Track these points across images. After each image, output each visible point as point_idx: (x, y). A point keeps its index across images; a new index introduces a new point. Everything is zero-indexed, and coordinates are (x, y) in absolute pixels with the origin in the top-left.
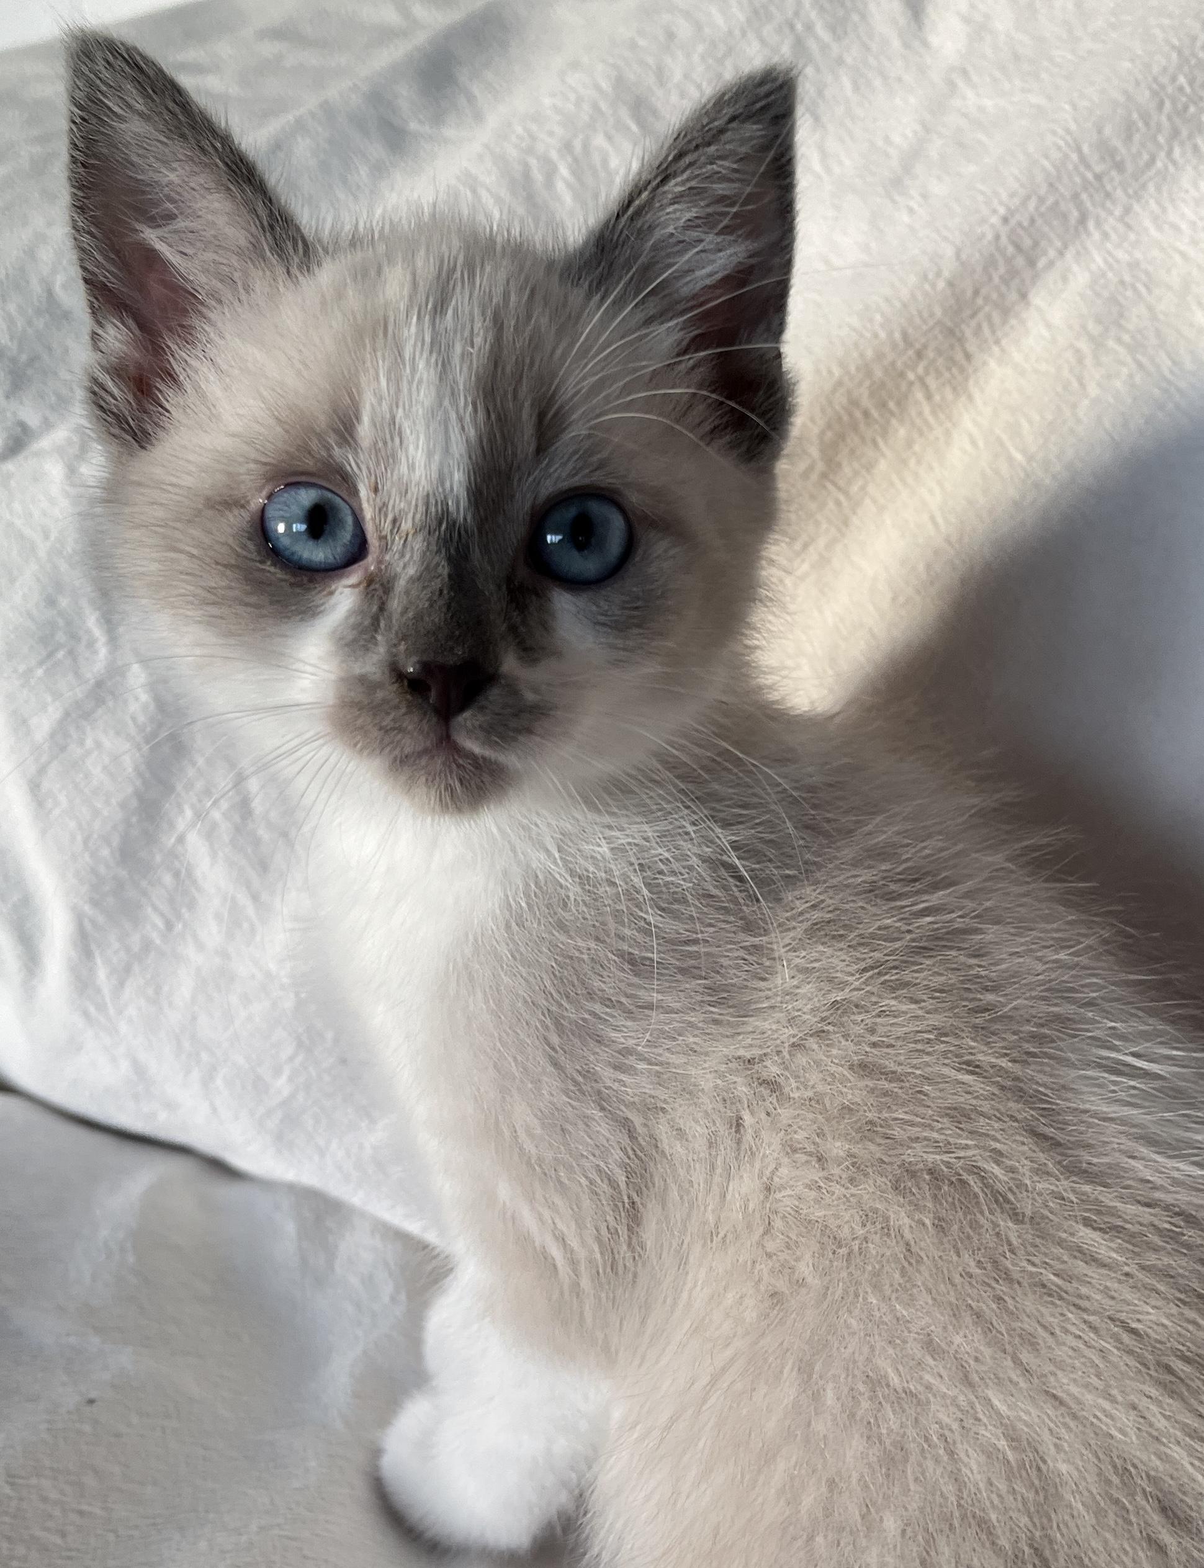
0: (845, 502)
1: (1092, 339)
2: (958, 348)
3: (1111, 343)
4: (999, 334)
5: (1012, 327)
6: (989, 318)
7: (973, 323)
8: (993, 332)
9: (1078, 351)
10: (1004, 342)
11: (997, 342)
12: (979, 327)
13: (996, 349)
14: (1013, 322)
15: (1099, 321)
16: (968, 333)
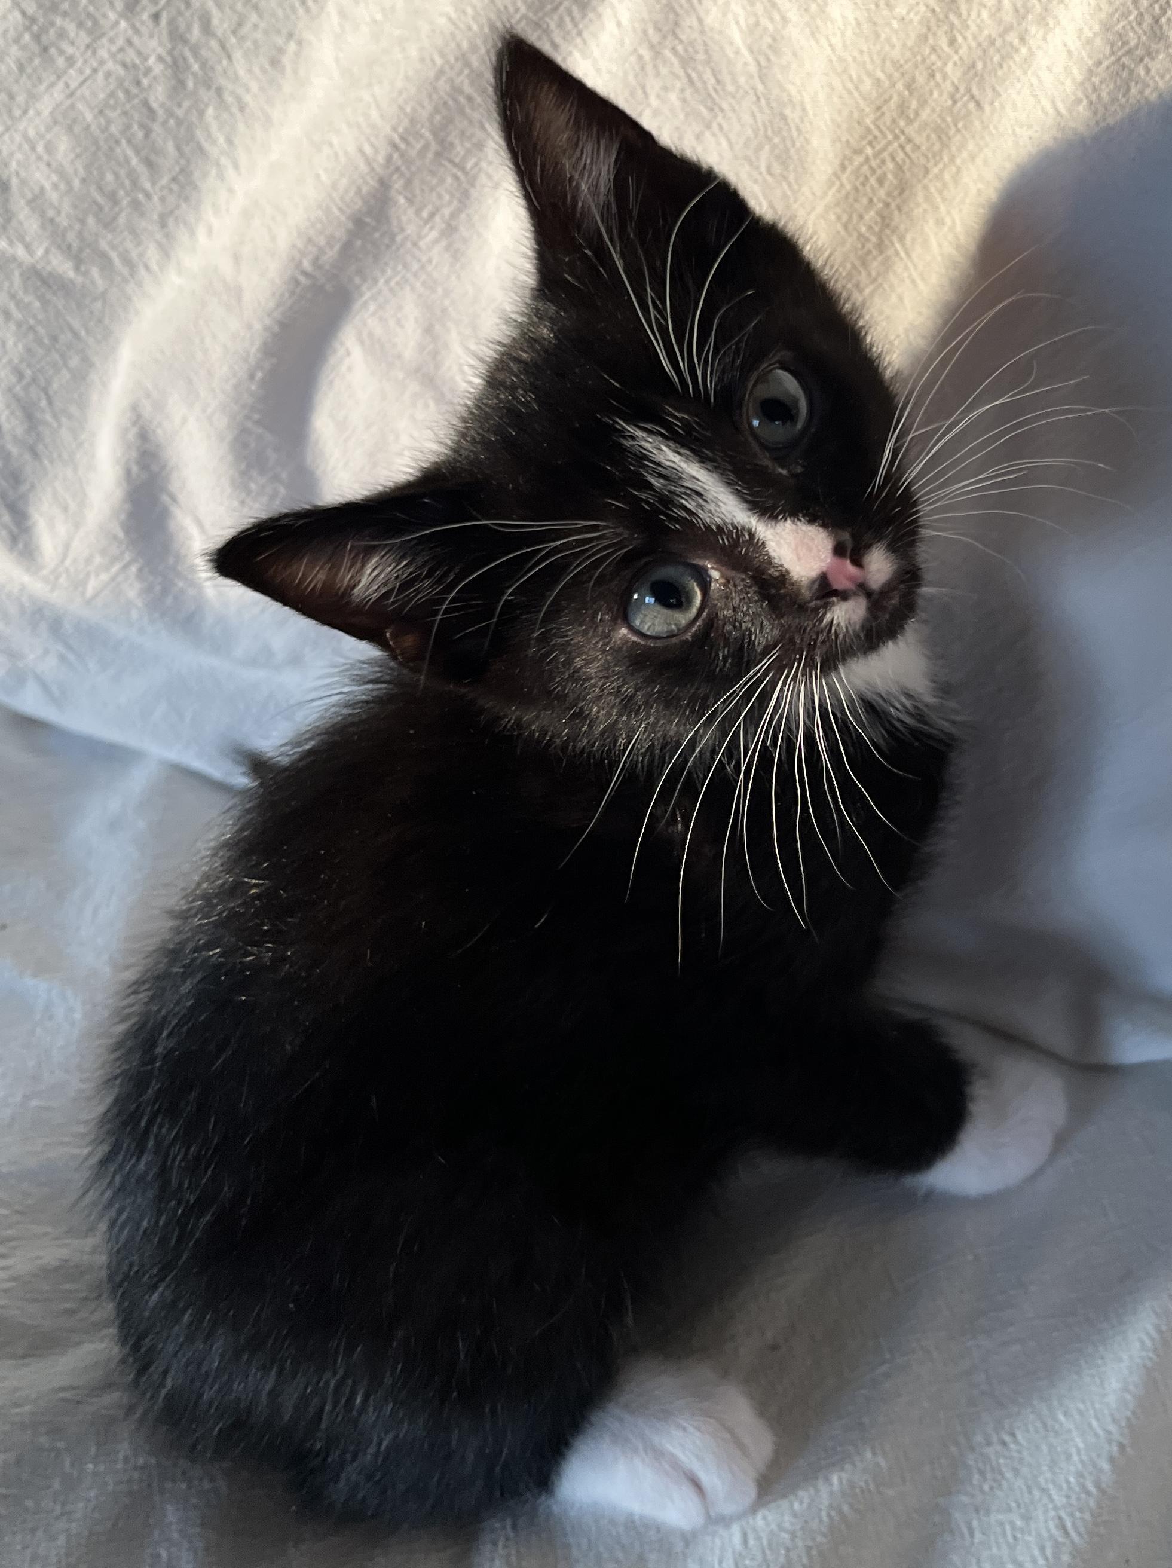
0: (462, 177)
1: (652, 47)
2: (545, 38)
3: (667, 53)
4: (581, 26)
5: (591, 20)
6: (569, 12)
7: (556, 17)
8: (576, 25)
9: (640, 58)
10: (585, 34)
11: (580, 34)
12: (561, 19)
13: (578, 40)
14: (591, 15)
15: (658, 29)
16: (553, 25)
